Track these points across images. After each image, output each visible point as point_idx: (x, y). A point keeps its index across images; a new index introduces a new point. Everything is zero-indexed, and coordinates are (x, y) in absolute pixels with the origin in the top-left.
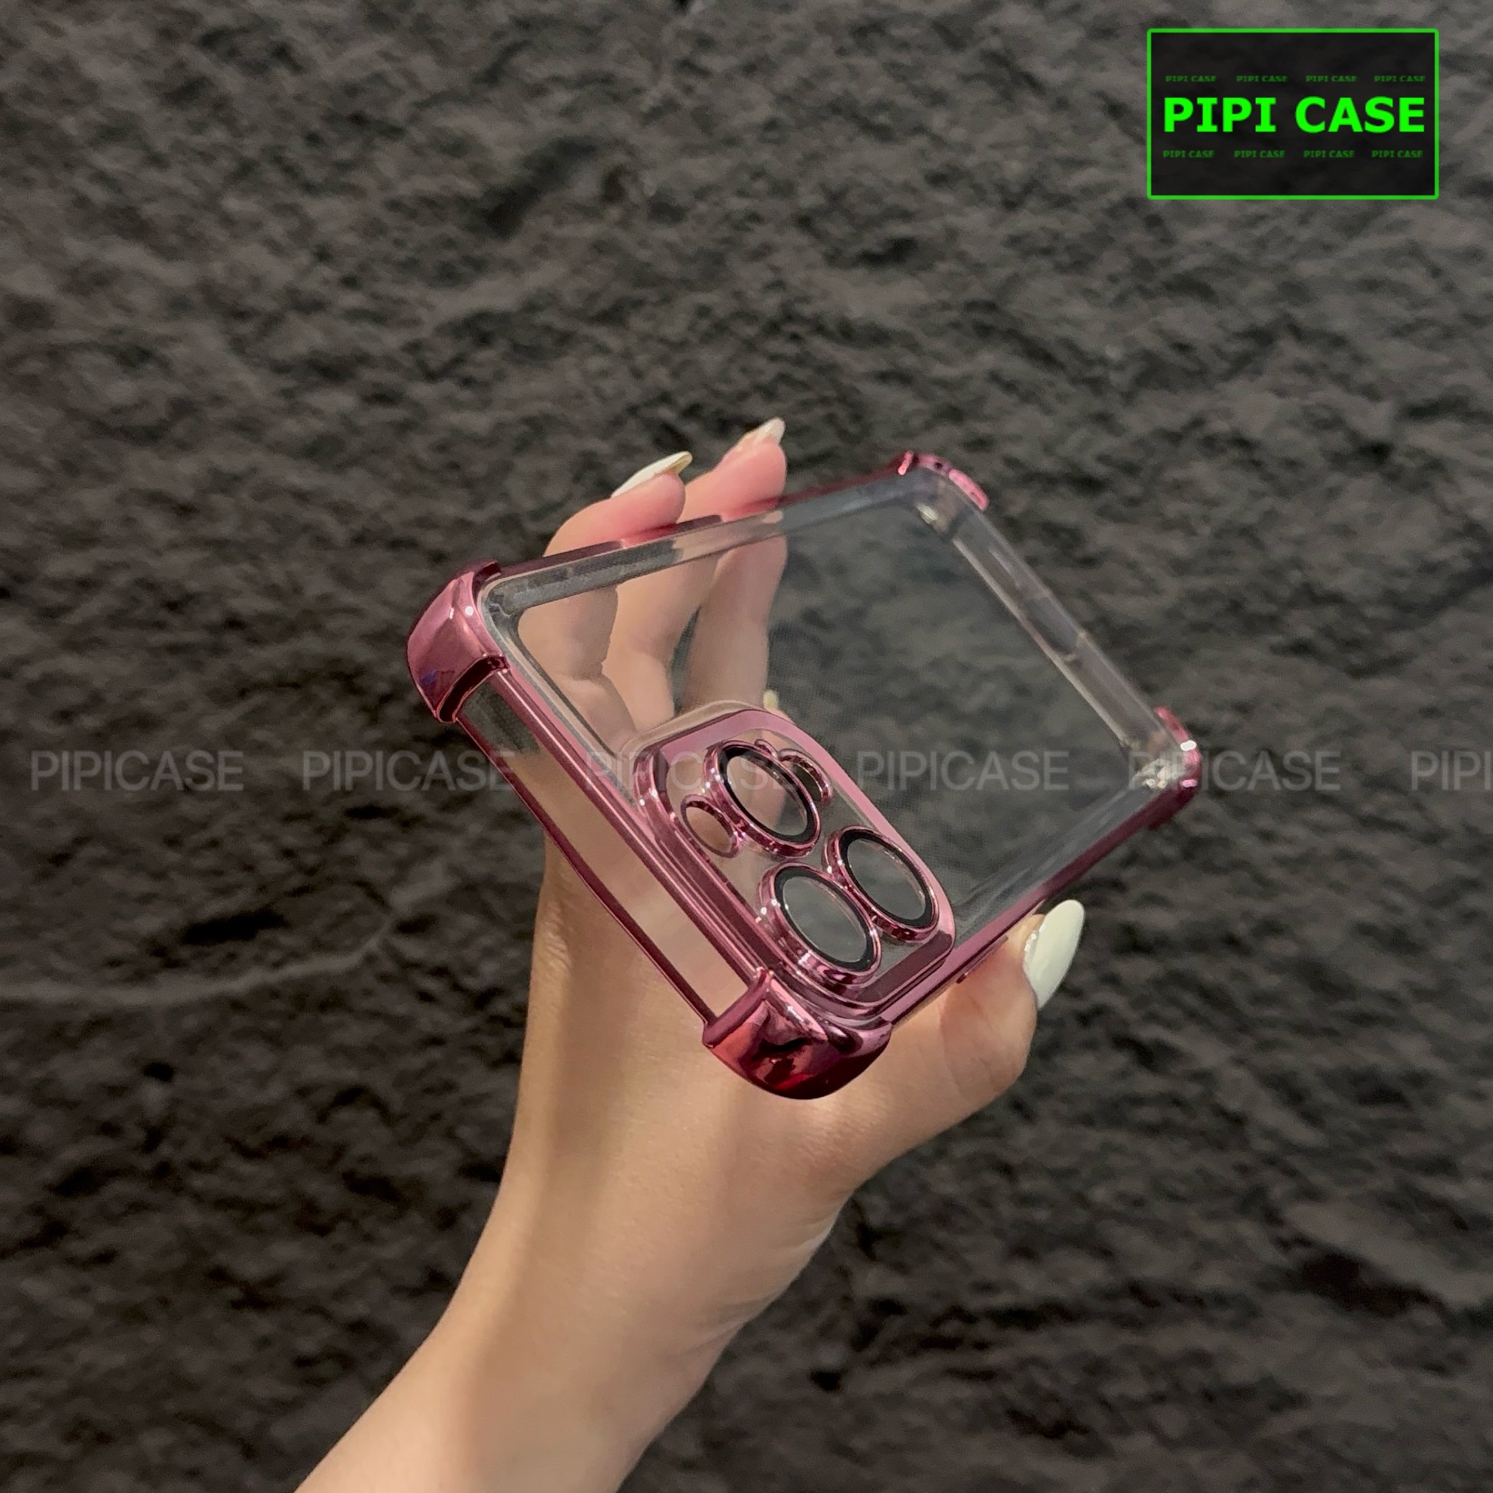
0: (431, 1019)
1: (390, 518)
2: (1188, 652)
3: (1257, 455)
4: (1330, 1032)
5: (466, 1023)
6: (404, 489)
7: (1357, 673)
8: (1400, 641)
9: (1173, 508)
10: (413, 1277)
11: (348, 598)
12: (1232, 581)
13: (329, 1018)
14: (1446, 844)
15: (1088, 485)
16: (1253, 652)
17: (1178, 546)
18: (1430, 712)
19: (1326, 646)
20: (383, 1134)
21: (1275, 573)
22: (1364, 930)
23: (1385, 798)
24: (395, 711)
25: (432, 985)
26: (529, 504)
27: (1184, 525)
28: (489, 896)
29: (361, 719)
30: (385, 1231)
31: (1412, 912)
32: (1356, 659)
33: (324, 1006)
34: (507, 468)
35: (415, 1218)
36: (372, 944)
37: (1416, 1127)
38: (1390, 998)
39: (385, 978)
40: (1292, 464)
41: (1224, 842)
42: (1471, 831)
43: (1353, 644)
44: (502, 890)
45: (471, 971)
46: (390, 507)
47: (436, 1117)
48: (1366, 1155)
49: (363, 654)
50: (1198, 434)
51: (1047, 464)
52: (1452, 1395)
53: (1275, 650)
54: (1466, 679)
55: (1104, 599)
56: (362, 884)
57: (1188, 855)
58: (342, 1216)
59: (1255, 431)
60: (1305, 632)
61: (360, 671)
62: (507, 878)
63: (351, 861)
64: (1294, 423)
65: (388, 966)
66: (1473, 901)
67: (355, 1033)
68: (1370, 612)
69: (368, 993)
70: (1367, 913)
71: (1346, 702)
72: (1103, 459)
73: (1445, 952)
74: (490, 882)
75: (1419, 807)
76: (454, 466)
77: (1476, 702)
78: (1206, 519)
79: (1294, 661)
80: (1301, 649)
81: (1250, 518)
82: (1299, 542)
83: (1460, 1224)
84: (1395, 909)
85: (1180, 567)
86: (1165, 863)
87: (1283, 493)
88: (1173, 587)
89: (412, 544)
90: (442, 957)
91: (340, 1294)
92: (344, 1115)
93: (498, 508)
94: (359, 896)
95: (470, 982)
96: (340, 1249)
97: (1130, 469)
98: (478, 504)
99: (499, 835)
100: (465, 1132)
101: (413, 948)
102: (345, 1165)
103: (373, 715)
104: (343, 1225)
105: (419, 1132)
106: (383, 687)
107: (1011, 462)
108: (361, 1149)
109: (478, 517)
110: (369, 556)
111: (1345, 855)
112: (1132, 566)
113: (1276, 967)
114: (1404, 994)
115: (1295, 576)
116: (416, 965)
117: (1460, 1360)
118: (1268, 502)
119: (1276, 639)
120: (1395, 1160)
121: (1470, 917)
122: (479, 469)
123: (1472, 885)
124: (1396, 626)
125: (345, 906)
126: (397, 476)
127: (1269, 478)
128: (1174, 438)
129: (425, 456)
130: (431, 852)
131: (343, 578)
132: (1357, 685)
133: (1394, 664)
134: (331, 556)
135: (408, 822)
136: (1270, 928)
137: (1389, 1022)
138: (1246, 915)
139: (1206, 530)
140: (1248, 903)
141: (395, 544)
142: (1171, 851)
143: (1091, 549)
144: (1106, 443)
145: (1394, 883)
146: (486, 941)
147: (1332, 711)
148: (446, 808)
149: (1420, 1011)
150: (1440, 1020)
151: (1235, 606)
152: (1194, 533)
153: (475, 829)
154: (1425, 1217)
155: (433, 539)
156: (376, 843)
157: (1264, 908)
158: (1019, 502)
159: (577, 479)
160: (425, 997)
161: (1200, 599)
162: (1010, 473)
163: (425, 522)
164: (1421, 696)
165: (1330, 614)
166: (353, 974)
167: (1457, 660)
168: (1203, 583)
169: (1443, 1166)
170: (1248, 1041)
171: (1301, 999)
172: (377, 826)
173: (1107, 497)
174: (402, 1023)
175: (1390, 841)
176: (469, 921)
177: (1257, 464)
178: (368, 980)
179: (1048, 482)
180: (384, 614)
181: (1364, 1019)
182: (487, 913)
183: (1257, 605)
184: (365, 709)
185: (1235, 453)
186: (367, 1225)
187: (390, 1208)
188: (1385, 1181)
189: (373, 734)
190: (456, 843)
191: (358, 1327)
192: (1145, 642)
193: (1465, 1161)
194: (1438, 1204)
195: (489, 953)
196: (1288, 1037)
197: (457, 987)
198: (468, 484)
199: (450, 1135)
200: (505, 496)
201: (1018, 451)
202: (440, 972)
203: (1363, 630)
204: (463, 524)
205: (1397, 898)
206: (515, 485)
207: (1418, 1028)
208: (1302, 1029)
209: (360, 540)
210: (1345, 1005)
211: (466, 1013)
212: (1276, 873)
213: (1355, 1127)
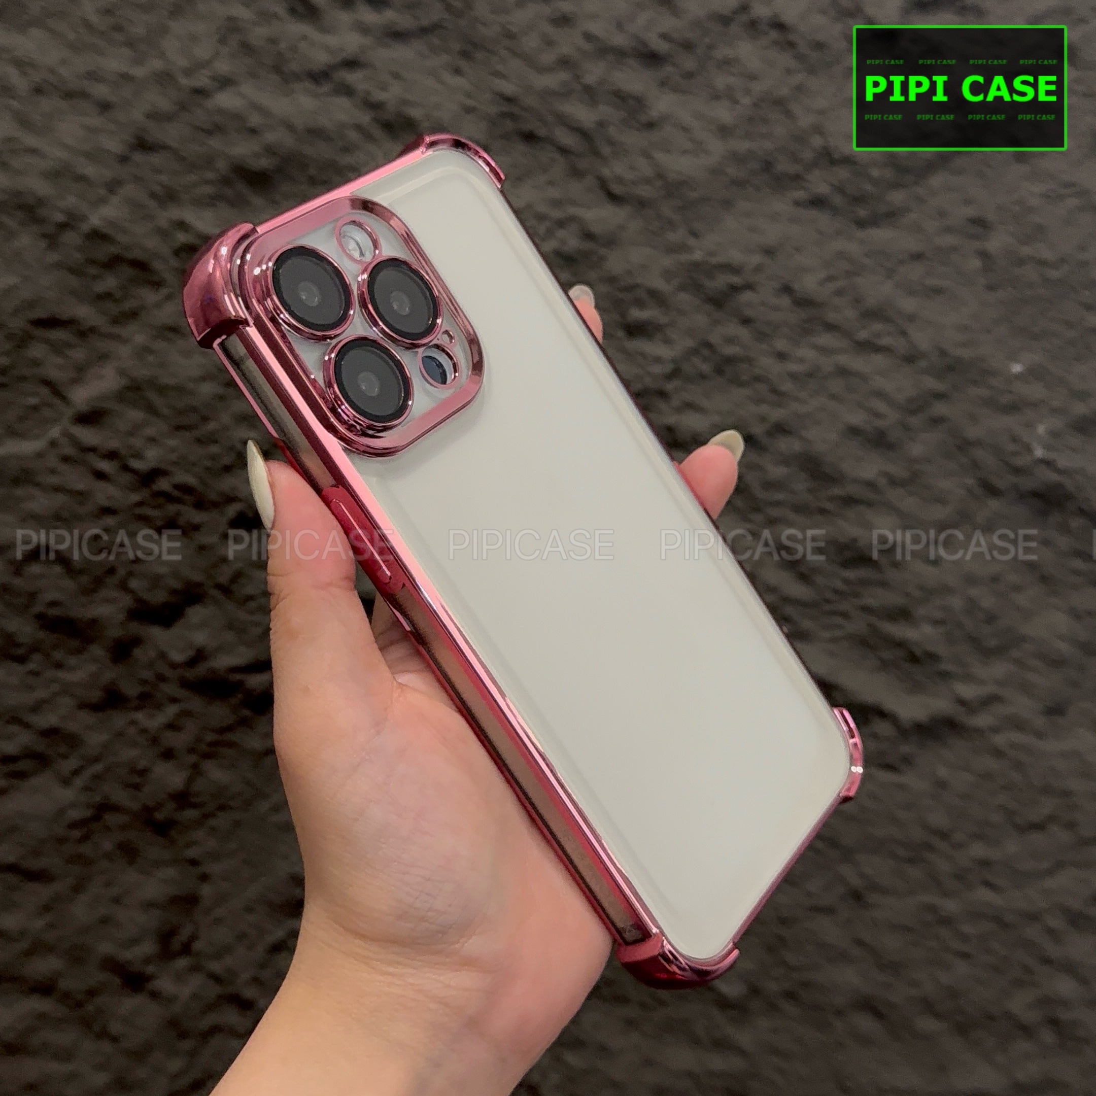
0: (105, 493)
1: (64, 72)
2: (727, 204)
3: (791, 37)
4: (823, 511)
5: (135, 497)
6: (75, 47)
7: (861, 224)
8: (897, 197)
9: (721, 81)
10: (95, 695)
11: (31, 141)
12: (768, 145)
13: (19, 492)
14: (923, 364)
15: (652, 58)
16: (781, 204)
17: (724, 113)
18: (917, 257)
19: (838, 200)
20: (69, 584)
21: (800, 138)
22: (854, 431)
23: (878, 326)
24: (71, 238)
25: (105, 466)
26: (183, 62)
27: (729, 95)
28: (152, 396)
29: (43, 244)
30: (72, 661)
31: (892, 417)
32: (862, 213)
33: (16, 481)
34: (164, 30)
35: (97, 651)
36: (55, 432)
37: (883, 584)
38: (871, 485)
39: (66, 459)
40: (819, 46)
41: (748, 360)
42: (943, 353)
43: (859, 199)
44: (162, 390)
45: (138, 456)
46: (63, 62)
47: (111, 571)
48: (844, 606)
49: (42, 188)
50: (744, 18)
51: (619, 40)
52: (901, 787)
53: (797, 203)
54: (948, 230)
55: (660, 156)
56: (47, 383)
57: (719, 371)
58: (35, 648)
59: (790, 16)
60: (823, 189)
61: (41, 202)
62: (166, 380)
63: (36, 363)
64: (823, 12)
65: (69, 451)
66: (940, 409)
67: (41, 503)
68: (875, 173)
69: (53, 471)
70: (857, 418)
71: (852, 248)
72: (664, 36)
73: (916, 449)
74: (152, 383)
75: (904, 333)
76: (118, 28)
77: (954, 249)
78: (748, 92)
79: (813, 213)
80: (818, 202)
81: (784, 91)
82: (821, 112)
83: (914, 659)
84: (878, 415)
85: (724, 131)
86: (703, 377)
87: (812, 71)
88: (717, 147)
89: (84, 95)
90: (113, 444)
91: (37, 708)
92: (35, 569)
93: (157, 64)
94: (45, 391)
95: (135, 464)
96: (35, 674)
97: (688, 46)
98: (138, 61)
99: (160, 345)
100: (134, 584)
101: (87, 435)
102: (38, 608)
103: (52, 240)
104: (37, 657)
105: (98, 583)
106: (60, 218)
107: (588, 37)
108: (50, 596)
109: (138, 72)
110: (47, 104)
111: (843, 372)
112: (685, 129)
113: (785, 461)
114: (882, 481)
115: (817, 141)
116: (93, 450)
117: (907, 760)
118: (799, 78)
119: (800, 195)
120: (866, 609)
121: (937, 421)
122: (139, 30)
123: (940, 396)
124: (896, 185)
125: (33, 401)
126: (72, 36)
127: (800, 58)
128: (725, 20)
129: (94, 19)
130: (104, 357)
131: (24, 122)
132: (860, 234)
133: (891, 216)
134: (14, 104)
135: (84, 333)
136: (780, 429)
137: (869, 504)
138: (763, 419)
139: (746, 101)
140: (764, 409)
141: (69, 95)
142: (705, 368)
143: (654, 114)
144: (668, 23)
145: (880, 394)
146: (150, 431)
147: (841, 255)
148: (116, 321)
149: (894, 495)
150: (908, 503)
151: (768, 166)
152: (736, 102)
153: (140, 338)
154: (887, 655)
155: (101, 91)
156: (57, 349)
157: (777, 414)
158: (594, 72)
159: (222, 41)
160: (100, 476)
161: (738, 158)
162: (587, 46)
163: (93, 76)
164: (911, 243)
165: (843, 173)
166: (40, 455)
167: (942, 214)
168: (742, 146)
169: (902, 614)
170: (758, 518)
171: (801, 485)
172: (58, 335)
173: (669, 69)
174: (81, 496)
175: (879, 360)
176: (136, 415)
177: (791, 45)
178: (52, 461)
179: (620, 54)
180: (61, 154)
181: (849, 501)
182: (151, 409)
183: (784, 166)
184: (45, 236)
185: (774, 34)
186: (58, 655)
187: (75, 643)
188: (858, 625)
189: (53, 257)
190: (124, 351)
191: (51, 733)
192: (694, 195)
193: (921, 611)
194: (900, 644)
195: (152, 440)
196: (792, 516)
197: (126, 468)
198: (130, 44)
199: (123, 586)
200: (162, 55)
201: (595, 28)
202: (112, 455)
203: (870, 188)
204: (126, 77)
205: (881, 406)
206: (170, 46)
207: (891, 508)
208: (800, 509)
209: (38, 91)
210: (837, 491)
211: (133, 489)
212: (787, 386)
213: (839, 585)
